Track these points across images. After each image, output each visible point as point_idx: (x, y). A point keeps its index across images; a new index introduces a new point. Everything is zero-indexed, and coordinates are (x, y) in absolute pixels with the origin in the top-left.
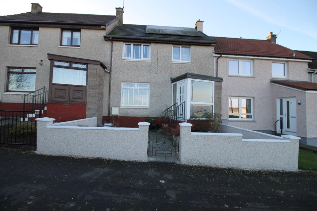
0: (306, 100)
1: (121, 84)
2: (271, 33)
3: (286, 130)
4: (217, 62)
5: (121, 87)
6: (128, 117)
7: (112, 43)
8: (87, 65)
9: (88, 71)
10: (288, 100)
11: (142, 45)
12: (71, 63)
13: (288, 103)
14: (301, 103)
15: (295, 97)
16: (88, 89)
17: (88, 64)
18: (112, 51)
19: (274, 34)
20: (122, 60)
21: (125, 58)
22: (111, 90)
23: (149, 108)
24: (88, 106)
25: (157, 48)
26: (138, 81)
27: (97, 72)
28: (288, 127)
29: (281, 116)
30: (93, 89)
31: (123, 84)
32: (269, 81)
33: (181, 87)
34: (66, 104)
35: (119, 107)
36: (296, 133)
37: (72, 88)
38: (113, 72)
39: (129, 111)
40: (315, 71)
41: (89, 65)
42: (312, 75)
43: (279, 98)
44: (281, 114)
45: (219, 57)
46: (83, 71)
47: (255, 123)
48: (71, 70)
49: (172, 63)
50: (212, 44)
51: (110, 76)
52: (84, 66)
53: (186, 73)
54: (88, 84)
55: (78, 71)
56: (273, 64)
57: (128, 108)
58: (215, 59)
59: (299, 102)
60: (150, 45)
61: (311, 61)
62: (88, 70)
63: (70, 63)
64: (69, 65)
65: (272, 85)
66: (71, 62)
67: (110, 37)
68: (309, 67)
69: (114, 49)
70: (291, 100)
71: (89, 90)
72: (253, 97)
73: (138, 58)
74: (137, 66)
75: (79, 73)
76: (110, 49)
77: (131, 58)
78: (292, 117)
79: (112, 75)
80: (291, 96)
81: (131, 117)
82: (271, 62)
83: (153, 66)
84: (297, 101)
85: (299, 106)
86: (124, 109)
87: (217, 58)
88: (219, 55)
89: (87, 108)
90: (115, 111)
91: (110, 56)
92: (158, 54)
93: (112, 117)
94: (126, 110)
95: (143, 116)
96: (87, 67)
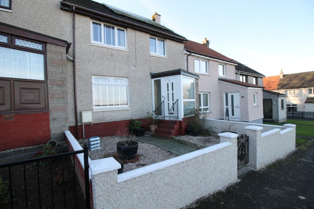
0: (247, 94)
1: (91, 78)
2: (206, 39)
3: (232, 117)
4: (187, 60)
5: (91, 83)
6: (105, 123)
7: (74, 15)
8: (44, 44)
9: (48, 56)
10: (232, 94)
11: (116, 28)
12: (12, 38)
13: (232, 96)
14: (244, 97)
15: (239, 92)
16: (49, 86)
17: (46, 43)
18: (74, 28)
19: (207, 39)
20: (91, 44)
21: (93, 42)
22: (77, 87)
23: (130, 109)
24: (53, 115)
25: (134, 35)
26: (114, 75)
27: (63, 59)
28: (233, 115)
29: (227, 107)
30: (58, 85)
31: (93, 77)
32: (218, 79)
33: (168, 84)
34: (8, 116)
35: (92, 111)
36: (240, 119)
37: (17, 85)
38: (77, 60)
39: (106, 115)
40: (239, 72)
41: (48, 45)
42: (237, 75)
43: (225, 93)
44: (227, 105)
45: (189, 55)
46: (36, 54)
47: (212, 114)
48: (12, 50)
49: (150, 56)
50: (184, 42)
51: (74, 66)
52: (39, 47)
53: (178, 68)
54: (49, 78)
55: (27, 54)
56: (219, 65)
57: (104, 111)
58: (186, 56)
59: (243, 96)
60: (125, 30)
61: (237, 65)
62: (48, 53)
63: (10, 36)
64: (8, 40)
65: (219, 82)
66: (12, 35)
67: (72, 6)
68: (236, 69)
69: (76, 26)
70: (234, 94)
71: (52, 87)
72: (209, 93)
73: (111, 45)
74: (112, 55)
75: (28, 57)
76: (71, 25)
77: (103, 44)
78: (235, 107)
79: (76, 64)
80: (236, 91)
81: (109, 122)
82: (218, 63)
83: (131, 57)
84: (241, 95)
85: (243, 98)
86: (98, 113)
87: (187, 55)
88: (189, 53)
89: (50, 119)
90: (87, 118)
91: (72, 36)
92: (136, 43)
93: (82, 126)
94: (101, 114)
95: (123, 120)
96: (45, 48)
